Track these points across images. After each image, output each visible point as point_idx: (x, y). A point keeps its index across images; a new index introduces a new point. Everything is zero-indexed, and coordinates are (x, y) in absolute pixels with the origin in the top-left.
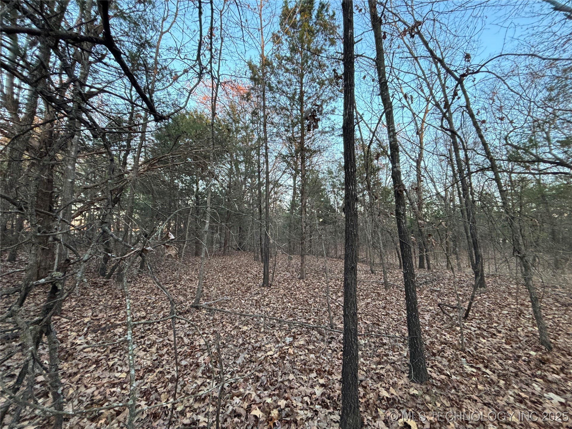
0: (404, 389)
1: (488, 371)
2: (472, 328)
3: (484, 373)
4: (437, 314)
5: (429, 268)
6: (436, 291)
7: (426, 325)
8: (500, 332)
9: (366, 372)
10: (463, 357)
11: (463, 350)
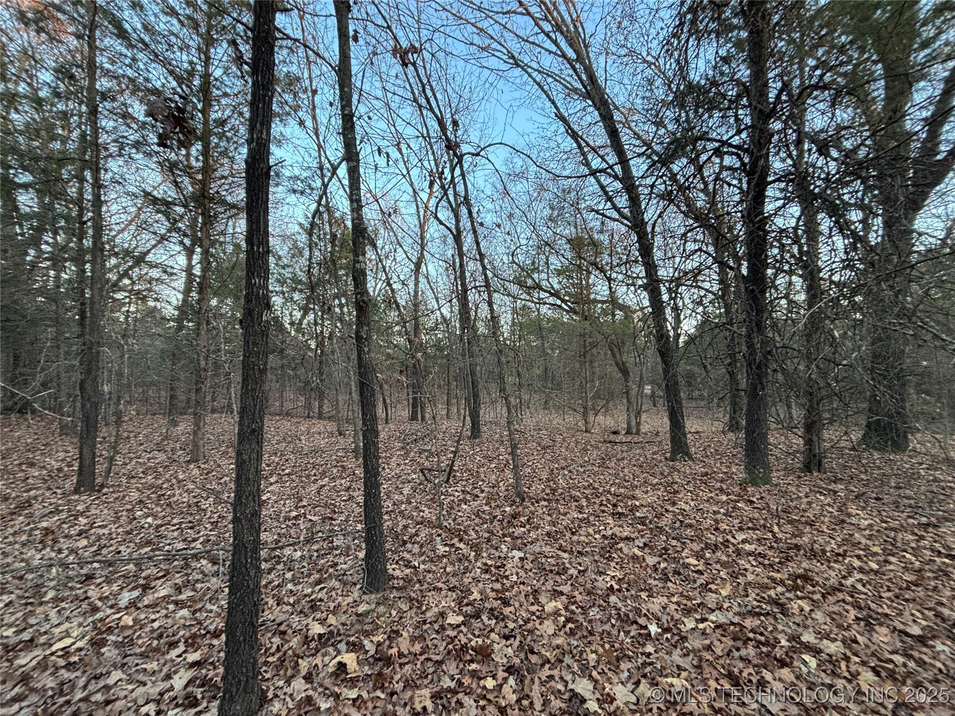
0: (350, 610)
1: (462, 545)
2: (457, 494)
3: (459, 549)
4: (420, 484)
5: (423, 418)
6: (425, 451)
7: (403, 503)
8: (482, 491)
9: (293, 605)
10: (439, 535)
11: (440, 526)
